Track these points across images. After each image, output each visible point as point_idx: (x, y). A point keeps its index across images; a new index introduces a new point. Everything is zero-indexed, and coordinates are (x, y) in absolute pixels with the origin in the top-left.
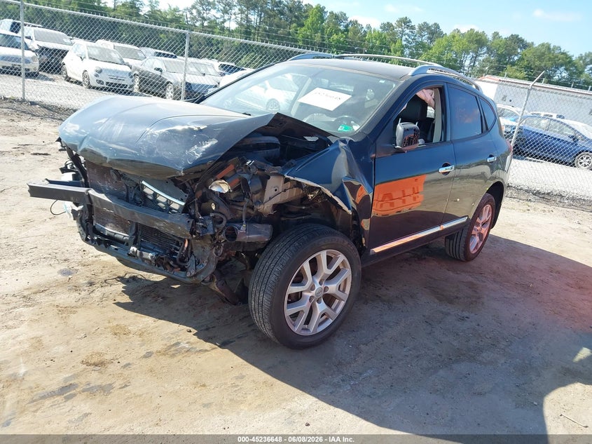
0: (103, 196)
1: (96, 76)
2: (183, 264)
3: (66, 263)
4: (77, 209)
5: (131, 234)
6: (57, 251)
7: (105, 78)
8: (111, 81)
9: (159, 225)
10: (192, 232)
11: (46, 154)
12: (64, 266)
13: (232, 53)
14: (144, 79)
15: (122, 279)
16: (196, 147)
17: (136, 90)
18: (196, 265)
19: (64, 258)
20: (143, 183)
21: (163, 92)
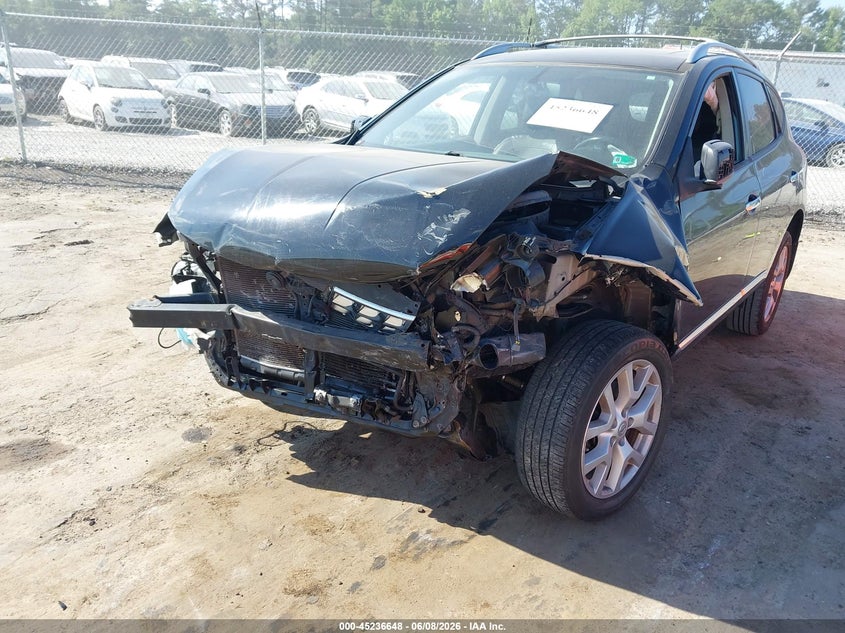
0: (258, 316)
1: (114, 110)
2: (403, 409)
3: (188, 420)
4: (206, 336)
5: (309, 369)
6: (164, 401)
7: (128, 113)
8: (137, 116)
9: (368, 355)
10: (430, 361)
11: (86, 242)
12: (187, 426)
13: (293, 54)
14: (184, 107)
15: (281, 434)
16: (433, 226)
17: (173, 126)
18: (427, 410)
19: (181, 412)
20: (336, 289)
21: (215, 124)
